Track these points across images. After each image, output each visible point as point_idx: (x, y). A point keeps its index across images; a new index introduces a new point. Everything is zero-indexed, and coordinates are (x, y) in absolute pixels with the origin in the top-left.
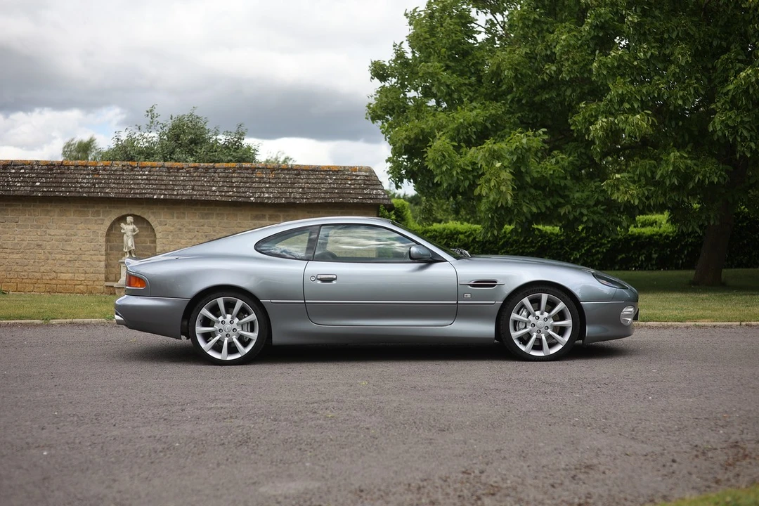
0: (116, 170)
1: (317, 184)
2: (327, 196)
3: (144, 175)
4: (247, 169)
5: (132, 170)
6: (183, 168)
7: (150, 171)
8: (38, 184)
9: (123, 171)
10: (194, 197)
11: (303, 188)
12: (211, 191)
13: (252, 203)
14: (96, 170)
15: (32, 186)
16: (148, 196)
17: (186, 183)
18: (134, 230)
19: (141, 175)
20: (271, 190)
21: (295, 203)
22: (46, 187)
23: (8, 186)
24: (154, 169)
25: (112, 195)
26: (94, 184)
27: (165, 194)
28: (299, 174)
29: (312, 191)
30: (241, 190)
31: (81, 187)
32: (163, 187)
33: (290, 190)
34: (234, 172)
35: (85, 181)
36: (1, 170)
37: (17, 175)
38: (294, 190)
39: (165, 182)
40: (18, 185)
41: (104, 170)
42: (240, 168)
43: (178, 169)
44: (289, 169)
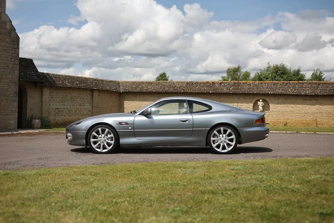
0: (256, 84)
1: (326, 88)
2: (329, 92)
3: (266, 86)
4: (301, 83)
5: (262, 84)
6: (279, 83)
7: (268, 84)
8: (231, 89)
9: (259, 84)
10: (283, 93)
11: (321, 90)
12: (288, 91)
13: (302, 95)
14: (250, 84)
15: (229, 90)
16: (267, 93)
17: (280, 88)
18: (262, 104)
19: (265, 86)
20: (309, 90)
21: (318, 95)
22: (234, 90)
23: (222, 90)
24: (269, 84)
25: (255, 92)
26: (249, 89)
27: (273, 92)
28: (319, 85)
29: (324, 90)
30: (299, 90)
31: (245, 90)
32: (272, 90)
33: (316, 90)
34: (296, 84)
35: (246, 88)
36: (219, 85)
37: (224, 86)
38: (317, 90)
39: (273, 88)
40: (225, 89)
41: (253, 84)
42: (299, 83)
43: (277, 83)
44: (315, 83)
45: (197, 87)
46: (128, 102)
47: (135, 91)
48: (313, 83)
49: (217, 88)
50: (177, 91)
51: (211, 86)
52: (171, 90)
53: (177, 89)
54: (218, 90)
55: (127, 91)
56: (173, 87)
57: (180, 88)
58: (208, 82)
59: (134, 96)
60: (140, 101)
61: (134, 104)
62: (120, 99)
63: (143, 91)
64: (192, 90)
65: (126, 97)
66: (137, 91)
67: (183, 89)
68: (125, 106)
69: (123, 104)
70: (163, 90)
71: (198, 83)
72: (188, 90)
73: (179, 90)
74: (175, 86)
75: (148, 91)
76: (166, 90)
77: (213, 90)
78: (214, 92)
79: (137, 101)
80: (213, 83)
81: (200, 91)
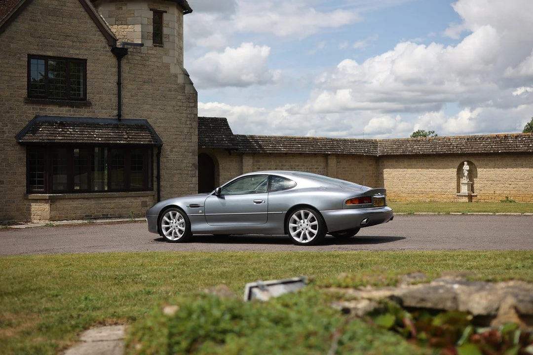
15: (528, 147)
36: (514, 139)
37: (521, 141)
45: (482, 144)
46: (388, 170)
47: (396, 154)
49: (510, 145)
50: (451, 152)
51: (502, 143)
52: (445, 150)
53: (453, 149)
54: (512, 147)
55: (386, 154)
56: (448, 146)
57: (457, 147)
58: (497, 136)
59: (396, 161)
60: (405, 168)
61: (397, 173)
62: (379, 165)
63: (406, 153)
64: (473, 149)
65: (386, 163)
66: (398, 154)
67: (461, 148)
68: (385, 176)
69: (382, 173)
70: (432, 151)
71: (483, 138)
72: (467, 150)
73: (455, 150)
74: (451, 144)
75: (412, 153)
76: (437, 150)
77: (504, 149)
78: (504, 151)
79: (401, 168)
80: (506, 137)
81: (485, 150)
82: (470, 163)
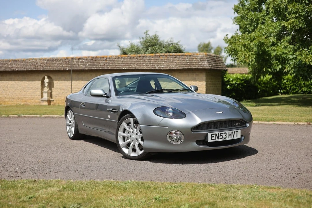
0: (113, 59)
1: (182, 61)
2: (185, 66)
3: (122, 60)
4: (157, 56)
5: (118, 58)
6: (135, 57)
7: (124, 58)
8: (87, 65)
9: (115, 59)
10: (137, 68)
11: (176, 63)
12: (143, 65)
13: (157, 70)
14: (106, 59)
15: (85, 66)
16: (121, 68)
17: (135, 63)
19: (121, 60)
20: (164, 64)
21: (172, 69)
22: (89, 66)
23: (78, 66)
24: (125, 58)
25: (110, 68)
26: (105, 64)
27: (127, 67)
28: (176, 57)
29: (179, 64)
30: (154, 64)
31: (101, 66)
32: (127, 64)
33: (171, 64)
34: (153, 57)
35: (102, 63)
36: (78, 60)
37: (81, 62)
38: (173, 64)
39: (128, 63)
40: (81, 65)
41: (109, 59)
42: (155, 56)
43: (134, 57)
44: (172, 55)
45: (56, 64)
48: (170, 56)
49: (75, 64)
50: (36, 69)
51: (69, 63)
52: (32, 68)
53: (38, 67)
54: (75, 66)
56: (35, 65)
57: (40, 66)
58: (67, 58)
59: (1, 76)
60: (7, 80)
61: (2, 84)
63: (6, 70)
64: (50, 67)
66: (2, 70)
67: (42, 67)
70: (24, 68)
71: (58, 60)
72: (47, 67)
74: (37, 64)
75: (11, 70)
76: (27, 68)
77: (70, 67)
79: (4, 80)
80: (72, 59)
81: (58, 68)
82: (49, 77)
